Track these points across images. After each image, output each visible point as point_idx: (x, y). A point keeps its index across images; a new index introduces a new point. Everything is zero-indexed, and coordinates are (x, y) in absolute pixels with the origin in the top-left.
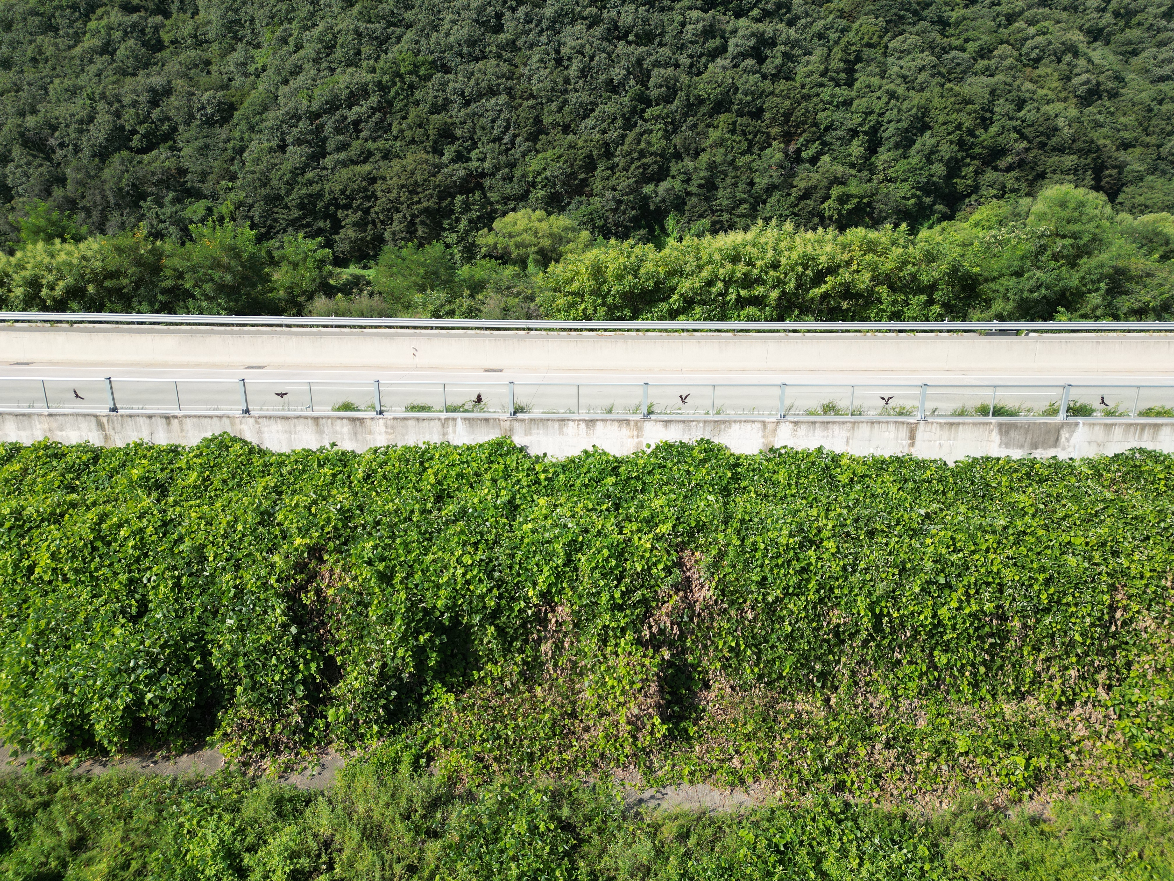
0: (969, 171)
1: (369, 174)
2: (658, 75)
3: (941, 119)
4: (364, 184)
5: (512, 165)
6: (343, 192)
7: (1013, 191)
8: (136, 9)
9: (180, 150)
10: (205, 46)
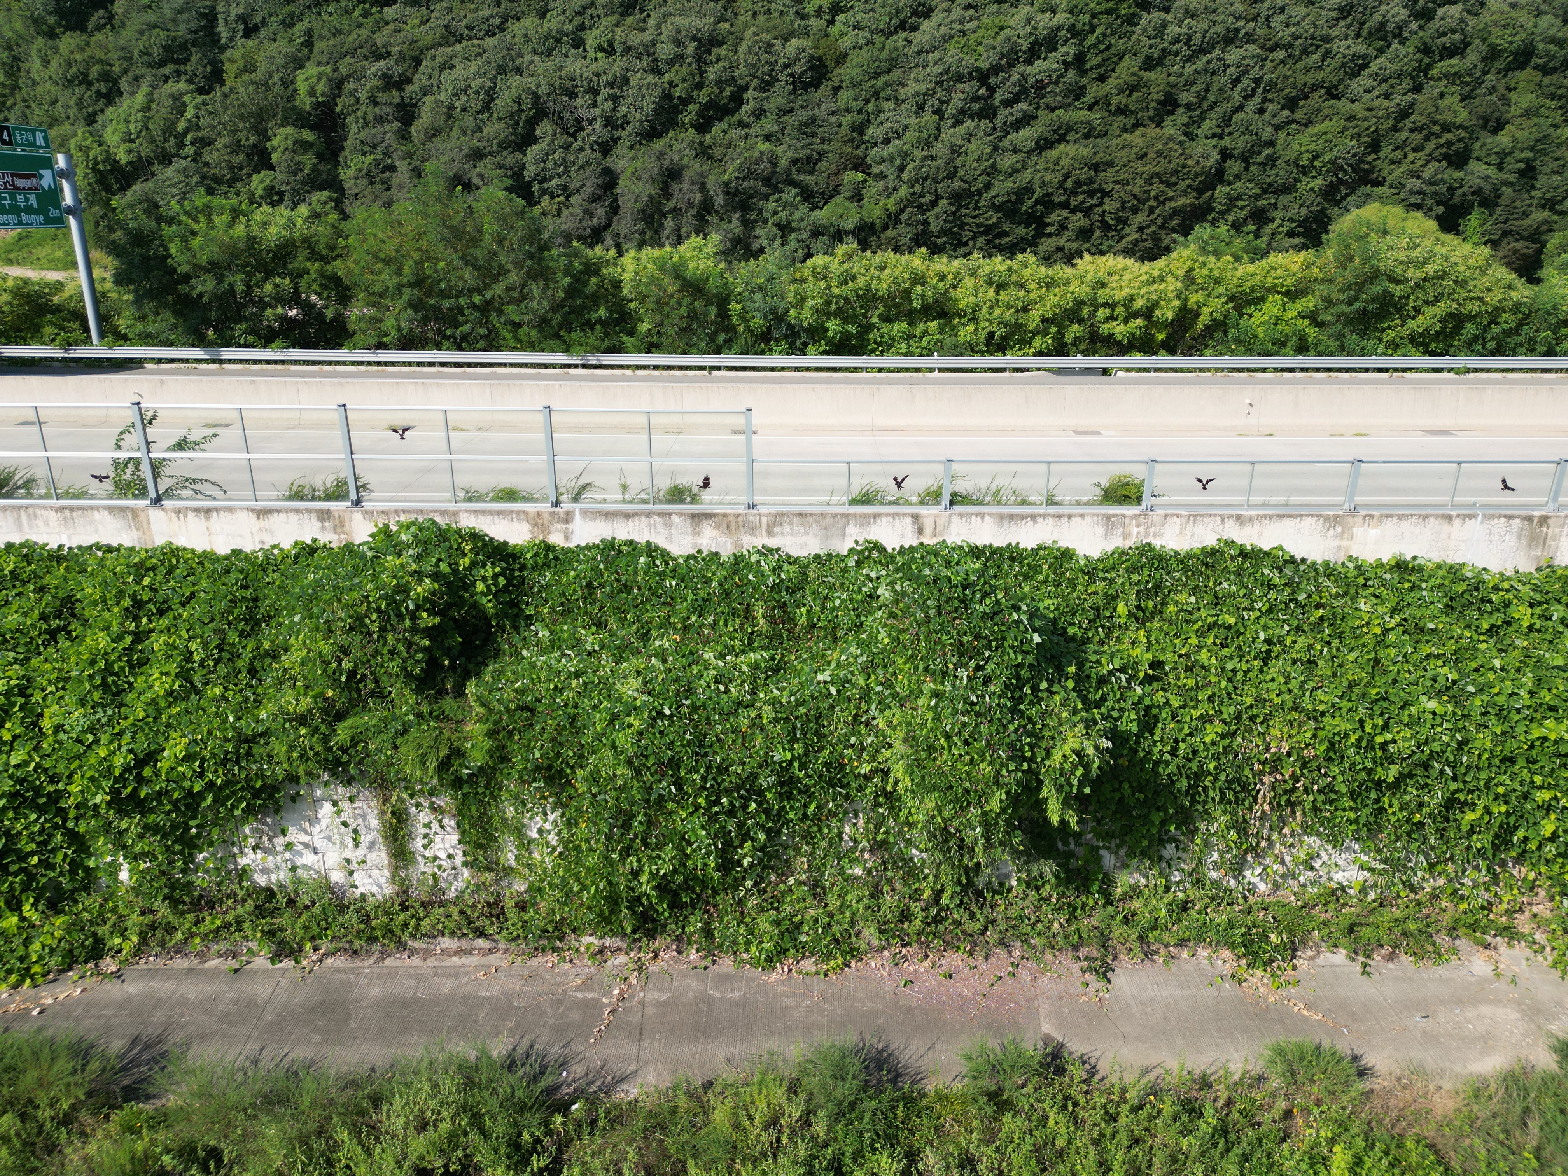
6: (1061, 185)
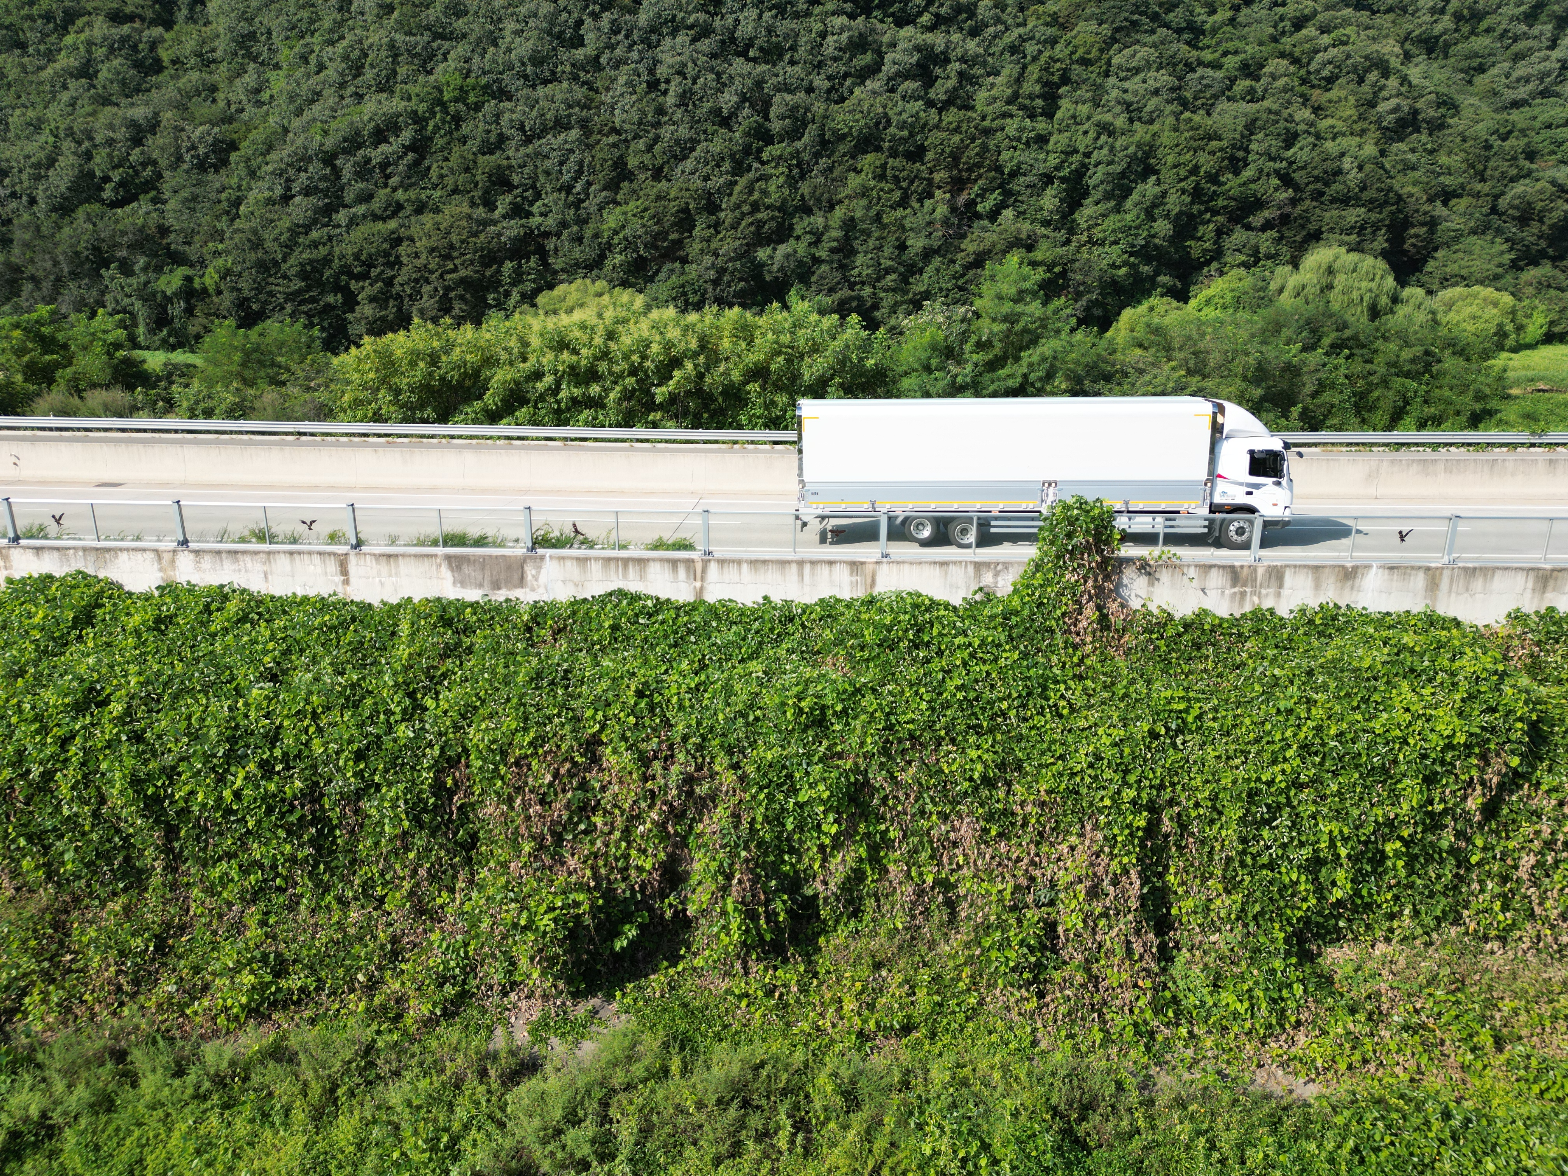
0: (1208, 230)
1: (393, 232)
2: (780, 103)
3: (1170, 159)
4: (386, 246)
5: (583, 222)
7: (1268, 257)
8: (131, 18)
9: (164, 202)
10: (213, 66)
